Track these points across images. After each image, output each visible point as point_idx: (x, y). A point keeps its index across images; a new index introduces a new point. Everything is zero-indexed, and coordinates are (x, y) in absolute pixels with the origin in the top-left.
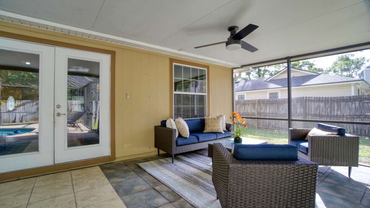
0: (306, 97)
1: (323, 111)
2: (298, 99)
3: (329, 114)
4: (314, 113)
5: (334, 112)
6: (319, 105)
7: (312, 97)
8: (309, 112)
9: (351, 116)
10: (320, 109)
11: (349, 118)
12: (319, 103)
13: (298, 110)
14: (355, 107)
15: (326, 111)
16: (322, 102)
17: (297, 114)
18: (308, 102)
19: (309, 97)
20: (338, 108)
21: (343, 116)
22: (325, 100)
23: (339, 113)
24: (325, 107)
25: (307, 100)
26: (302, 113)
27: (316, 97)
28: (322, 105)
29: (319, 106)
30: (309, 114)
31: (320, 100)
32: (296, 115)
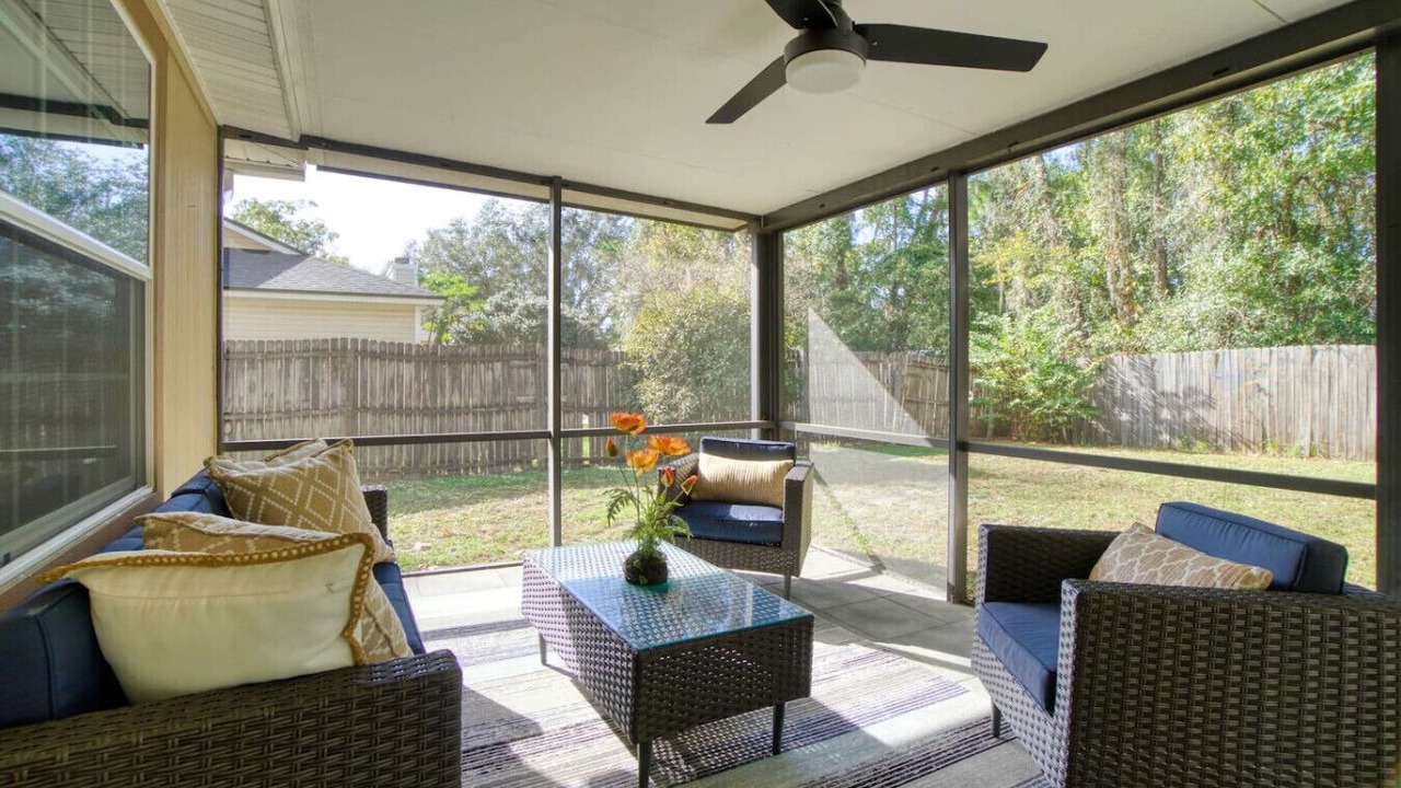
0: (355, 341)
1: (410, 395)
2: (325, 346)
3: (429, 404)
4: (382, 401)
5: (443, 396)
6: (398, 371)
7: (374, 342)
8: (364, 397)
9: (484, 407)
10: (400, 386)
11: (481, 413)
12: (398, 367)
13: (323, 395)
14: (494, 379)
15: (419, 395)
16: (409, 361)
17: (317, 409)
18: (362, 358)
19: (365, 342)
20: (452, 383)
21: (467, 407)
22: (418, 355)
23: (456, 400)
24: (417, 377)
25: (356, 351)
26: (339, 403)
27: (388, 341)
28: (407, 370)
29: (400, 376)
30: (364, 409)
31: (400, 353)
32: (318, 412)
